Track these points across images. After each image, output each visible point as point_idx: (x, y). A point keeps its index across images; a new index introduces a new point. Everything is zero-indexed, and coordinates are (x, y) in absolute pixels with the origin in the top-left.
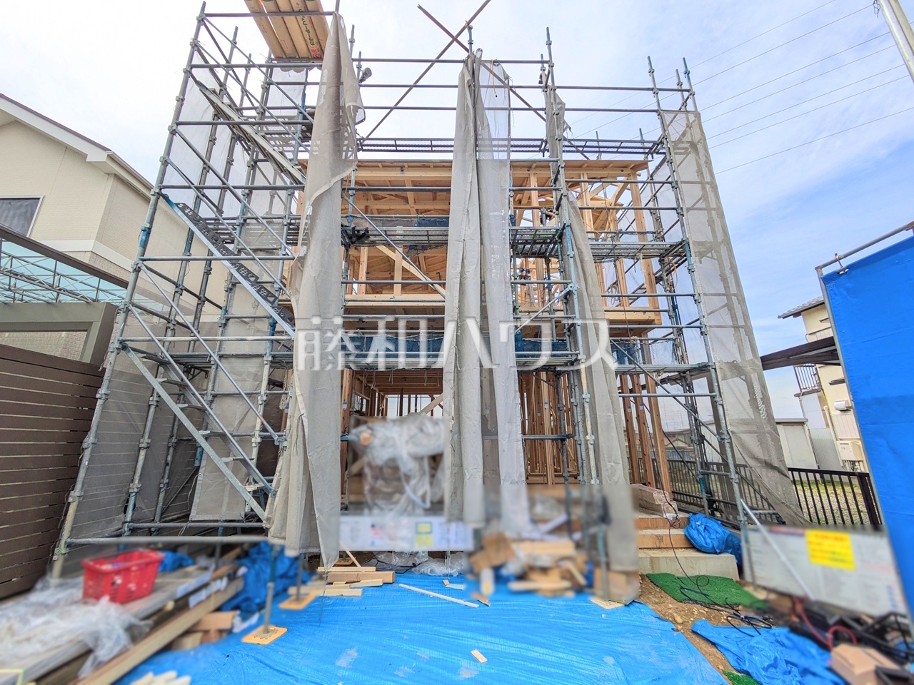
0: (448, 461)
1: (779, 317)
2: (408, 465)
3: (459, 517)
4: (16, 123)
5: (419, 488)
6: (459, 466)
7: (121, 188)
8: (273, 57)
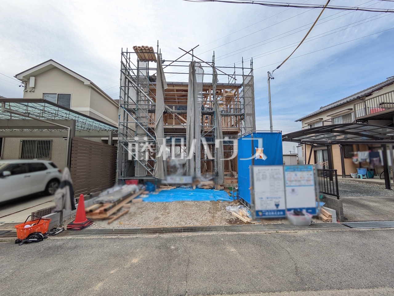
0: (187, 164)
1: (295, 121)
2: (178, 166)
3: (189, 175)
4: (55, 68)
5: (180, 171)
6: (189, 165)
7: (93, 91)
8: (139, 59)
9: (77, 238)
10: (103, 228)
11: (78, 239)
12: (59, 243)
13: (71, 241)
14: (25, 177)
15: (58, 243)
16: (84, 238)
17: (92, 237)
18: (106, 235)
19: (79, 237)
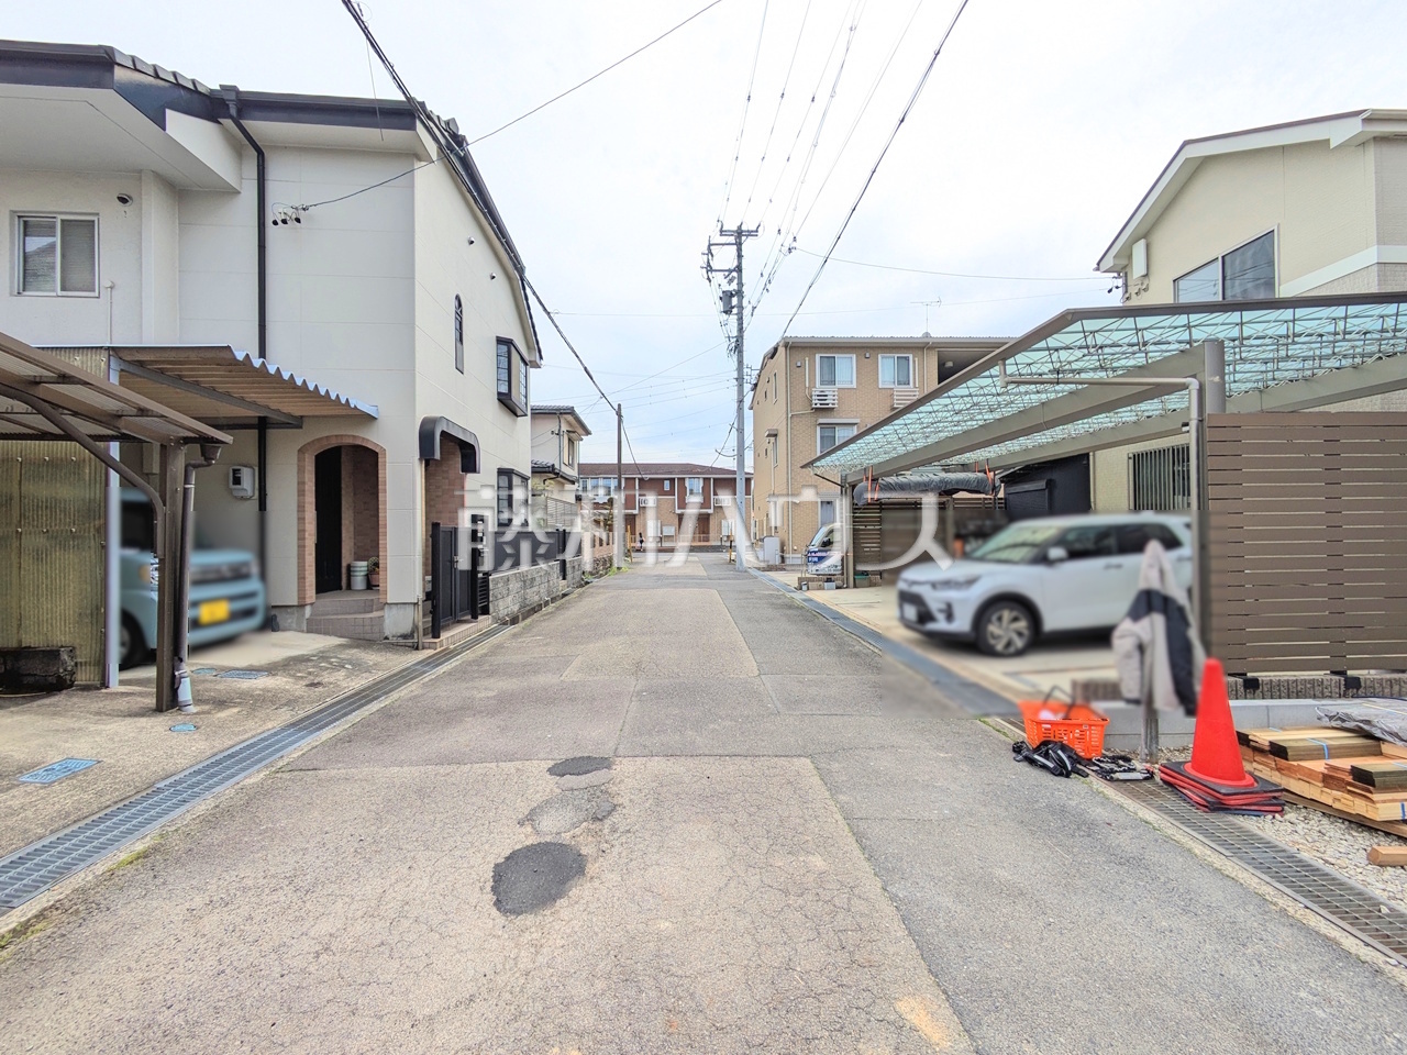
9: (1170, 832)
10: (1326, 862)
11: (1168, 839)
12: (1099, 813)
13: (1141, 830)
14: (1108, 567)
15: (1099, 810)
16: (1198, 849)
17: (1232, 867)
18: (1310, 904)
19: (1181, 834)
